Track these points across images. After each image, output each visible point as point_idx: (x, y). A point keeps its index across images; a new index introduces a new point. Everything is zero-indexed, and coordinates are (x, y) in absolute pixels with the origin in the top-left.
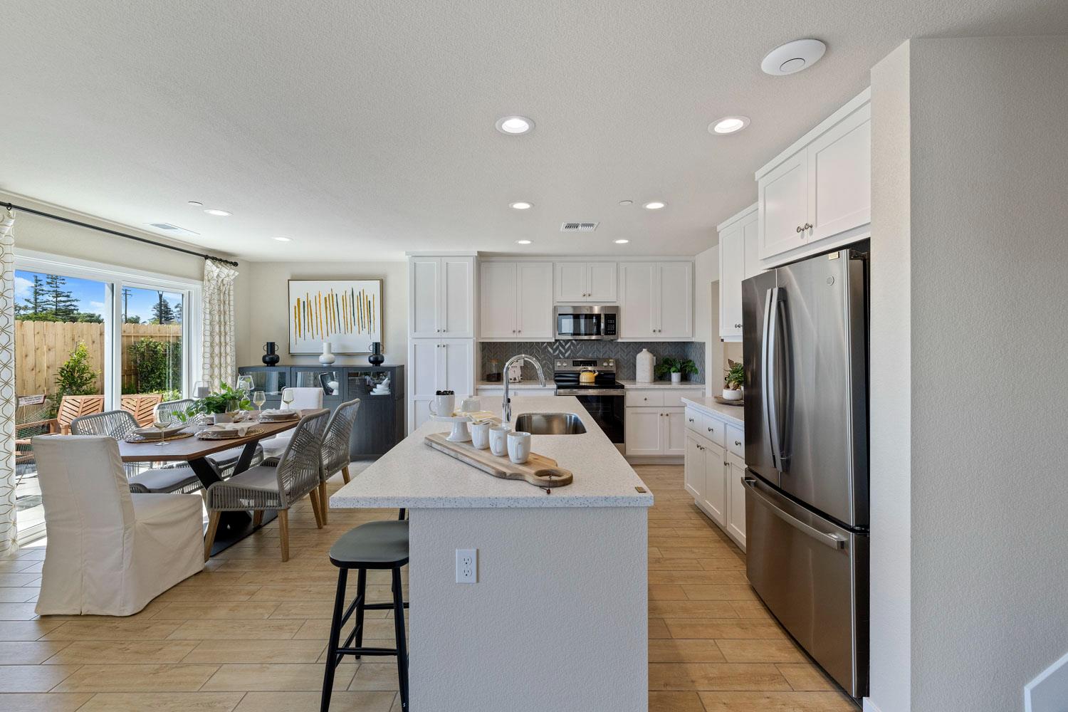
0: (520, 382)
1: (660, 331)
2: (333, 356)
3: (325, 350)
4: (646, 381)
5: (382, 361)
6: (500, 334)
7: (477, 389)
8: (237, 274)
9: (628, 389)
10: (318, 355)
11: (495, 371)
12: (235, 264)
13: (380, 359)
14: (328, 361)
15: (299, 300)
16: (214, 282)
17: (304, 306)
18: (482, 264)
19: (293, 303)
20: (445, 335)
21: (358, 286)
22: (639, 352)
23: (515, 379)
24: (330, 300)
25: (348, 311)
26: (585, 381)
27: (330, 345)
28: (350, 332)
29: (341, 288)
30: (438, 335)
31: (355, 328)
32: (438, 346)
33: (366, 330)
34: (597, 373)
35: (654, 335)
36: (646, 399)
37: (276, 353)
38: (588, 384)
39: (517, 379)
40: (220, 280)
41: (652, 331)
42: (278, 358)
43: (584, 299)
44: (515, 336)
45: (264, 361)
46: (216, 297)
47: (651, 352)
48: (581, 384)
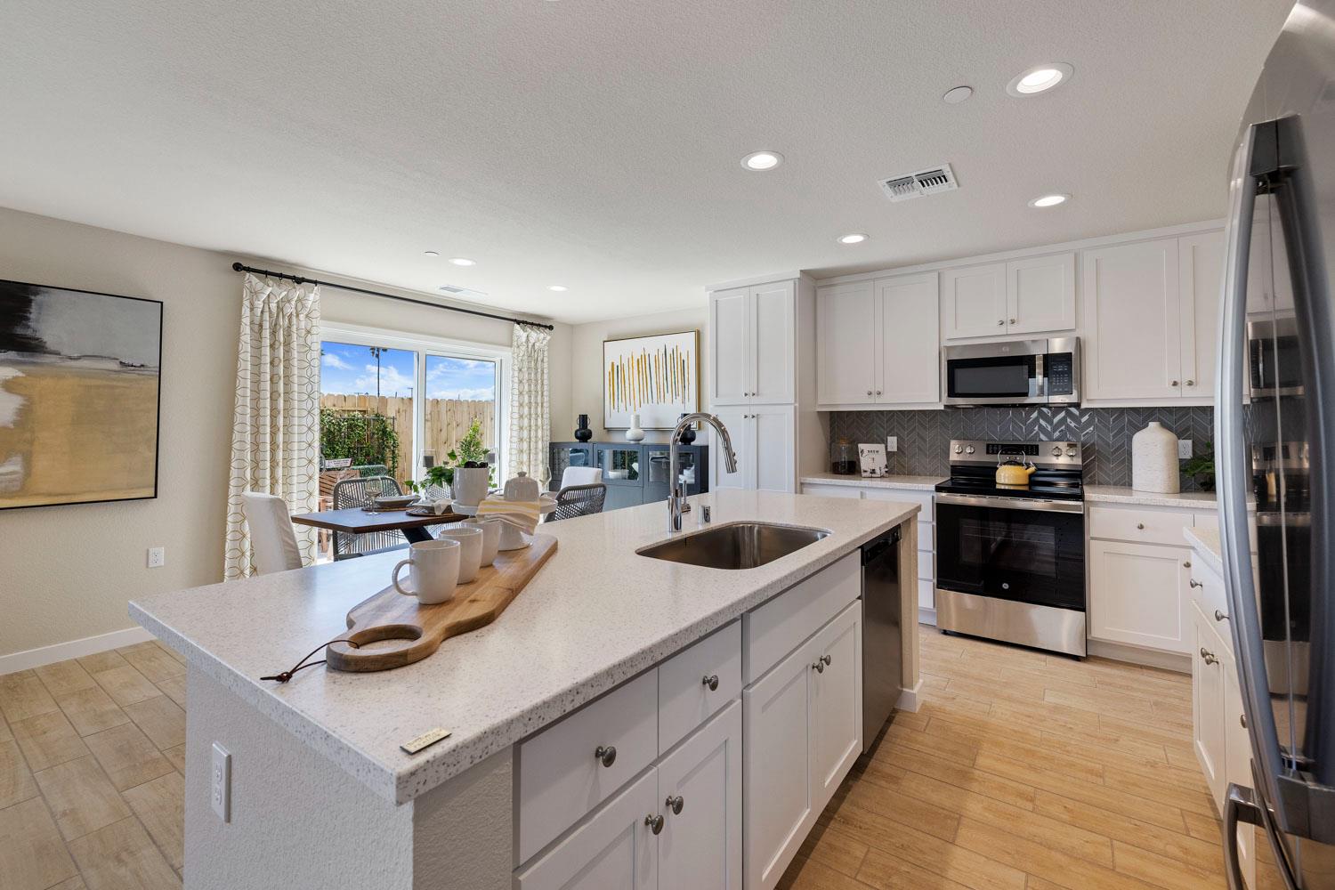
0: (882, 477)
1: (1190, 383)
2: (641, 431)
3: (632, 425)
4: (1157, 490)
5: (693, 439)
6: (851, 398)
7: (802, 484)
8: (548, 338)
9: (1092, 503)
10: (624, 430)
11: (845, 457)
12: (551, 328)
13: (689, 436)
14: (635, 438)
15: (613, 364)
16: (524, 348)
17: (617, 370)
18: (820, 292)
19: (608, 369)
20: (755, 400)
21: (669, 342)
22: (1139, 429)
23: (873, 471)
24: (643, 362)
25: (661, 375)
26: (1007, 482)
27: (638, 418)
28: (662, 400)
29: (653, 346)
30: (746, 400)
31: (668, 396)
32: (746, 417)
33: (680, 398)
34: (1032, 469)
35: (1175, 392)
36: (1141, 527)
37: (589, 427)
38: (1012, 488)
39: (878, 471)
40: (530, 345)
41: (1168, 384)
42: (590, 432)
43: (1002, 330)
44: (871, 401)
45: (577, 437)
46: (526, 364)
47: (1170, 429)
48: (998, 487)
